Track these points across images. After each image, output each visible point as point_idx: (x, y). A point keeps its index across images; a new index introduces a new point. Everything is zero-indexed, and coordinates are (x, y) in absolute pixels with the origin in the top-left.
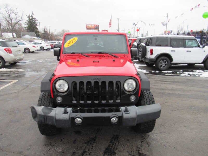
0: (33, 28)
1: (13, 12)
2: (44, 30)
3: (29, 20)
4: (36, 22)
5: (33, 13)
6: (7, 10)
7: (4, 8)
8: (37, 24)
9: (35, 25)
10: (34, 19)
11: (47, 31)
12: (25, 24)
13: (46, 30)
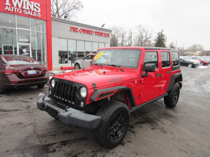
0: (161, 43)
1: (144, 31)
2: (171, 45)
3: (158, 37)
4: (165, 38)
5: (163, 30)
6: (140, 30)
7: (138, 28)
8: (165, 40)
9: (163, 41)
10: (163, 35)
11: (174, 46)
12: (155, 41)
13: (172, 46)
